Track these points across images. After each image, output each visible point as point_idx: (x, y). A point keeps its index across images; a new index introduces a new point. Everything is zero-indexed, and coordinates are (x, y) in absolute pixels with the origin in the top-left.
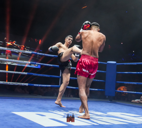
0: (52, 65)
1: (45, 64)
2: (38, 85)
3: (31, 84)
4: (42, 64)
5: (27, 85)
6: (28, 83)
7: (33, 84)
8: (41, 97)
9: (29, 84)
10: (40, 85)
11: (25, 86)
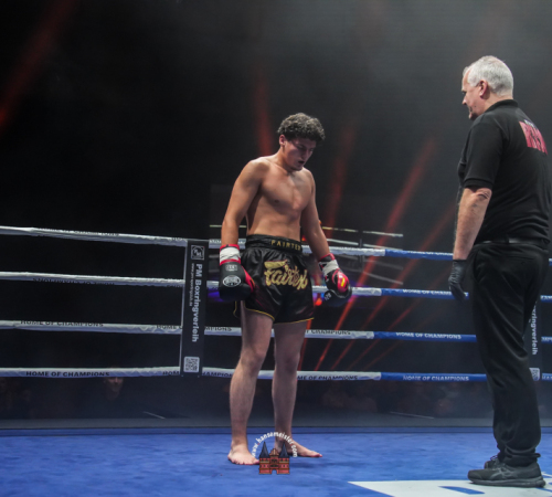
5: (380, 379)
10: (427, 377)
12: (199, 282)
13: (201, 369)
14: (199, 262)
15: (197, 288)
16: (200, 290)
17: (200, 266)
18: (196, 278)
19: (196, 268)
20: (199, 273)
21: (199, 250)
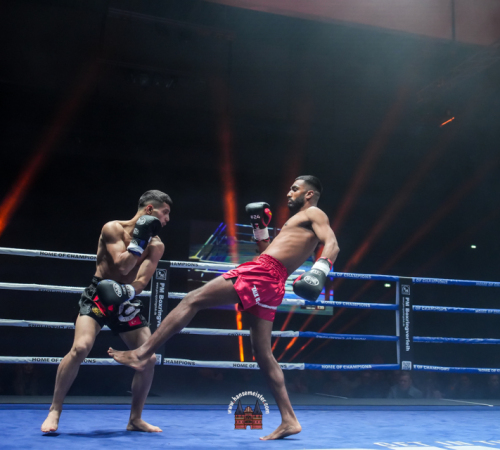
0: (368, 305)
1: (347, 303)
2: (333, 367)
3: (313, 365)
4: (340, 303)
5: (303, 368)
6: (305, 362)
7: (318, 366)
8: (345, 400)
9: (308, 365)
10: (340, 367)
11: (296, 371)
12: (162, 297)
13: (162, 360)
14: (162, 281)
15: (161, 302)
16: (163, 304)
17: (163, 285)
18: (160, 294)
19: (160, 286)
20: (162, 290)
21: (162, 273)
